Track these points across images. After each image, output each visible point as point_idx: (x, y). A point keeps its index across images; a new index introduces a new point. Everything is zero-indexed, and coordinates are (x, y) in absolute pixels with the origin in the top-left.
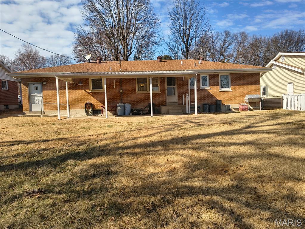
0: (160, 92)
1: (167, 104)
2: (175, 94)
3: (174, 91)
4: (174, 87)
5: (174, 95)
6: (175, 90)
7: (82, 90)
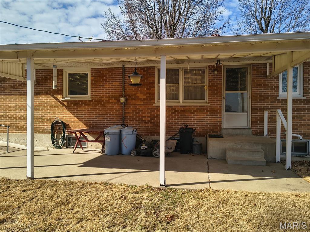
0: (209, 105)
1: (224, 132)
2: (245, 109)
3: (243, 103)
4: (242, 94)
5: (243, 112)
6: (245, 100)
7: (49, 96)
